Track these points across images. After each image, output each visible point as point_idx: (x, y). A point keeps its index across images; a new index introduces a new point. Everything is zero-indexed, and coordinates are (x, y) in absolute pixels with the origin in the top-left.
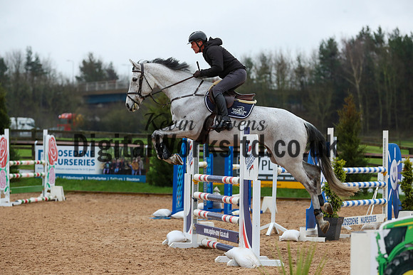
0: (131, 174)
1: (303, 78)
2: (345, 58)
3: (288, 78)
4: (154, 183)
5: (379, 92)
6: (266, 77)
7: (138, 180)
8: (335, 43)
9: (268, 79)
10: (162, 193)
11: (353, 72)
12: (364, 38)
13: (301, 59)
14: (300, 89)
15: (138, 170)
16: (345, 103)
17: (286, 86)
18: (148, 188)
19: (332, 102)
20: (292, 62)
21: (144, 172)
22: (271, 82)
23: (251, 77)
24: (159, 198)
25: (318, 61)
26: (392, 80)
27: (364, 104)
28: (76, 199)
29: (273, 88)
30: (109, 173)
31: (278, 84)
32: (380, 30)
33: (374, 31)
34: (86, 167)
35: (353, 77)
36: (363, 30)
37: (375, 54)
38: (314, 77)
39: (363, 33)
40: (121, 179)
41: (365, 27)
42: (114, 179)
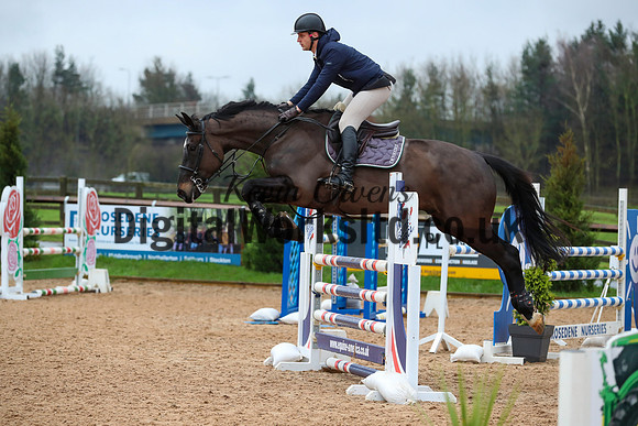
0: (217, 251)
1: (495, 103)
3: (471, 102)
4: (253, 267)
5: (616, 126)
6: (436, 100)
7: (229, 261)
8: (548, 46)
9: (439, 103)
10: (265, 283)
11: (575, 95)
12: (594, 40)
13: (493, 71)
14: (490, 120)
15: (229, 245)
16: (561, 145)
17: (467, 114)
18: (243, 274)
19: (541, 141)
20: (478, 77)
21: (237, 249)
22: (444, 108)
23: (413, 100)
24: (260, 290)
25: (520, 76)
27: (592, 145)
28: (129, 289)
29: (447, 118)
30: (182, 250)
31: (455, 111)
32: (619, 27)
35: (576, 103)
36: (592, 27)
37: (610, 65)
38: (513, 100)
39: (593, 32)
40: (202, 259)
41: (596, 23)
42: (189, 259)
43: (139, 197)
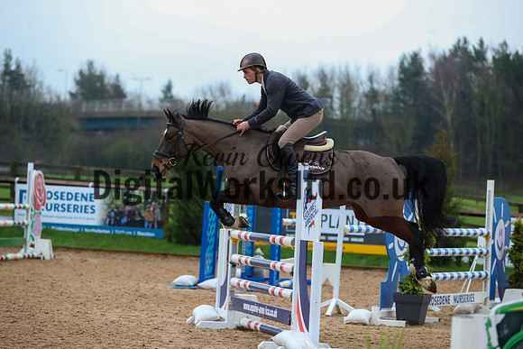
0: (143, 226)
1: (375, 106)
2: (434, 80)
3: (355, 104)
4: (174, 240)
5: (477, 126)
7: (153, 235)
8: (421, 58)
9: (328, 104)
10: (184, 254)
11: (443, 99)
12: (460, 54)
13: (374, 78)
14: (371, 119)
15: (154, 221)
16: (435, 141)
17: (352, 114)
18: (165, 246)
19: (414, 138)
20: (361, 83)
21: (161, 224)
22: (332, 109)
24: (180, 260)
25: (397, 83)
26: (495, 111)
27: (457, 142)
28: (68, 257)
29: (335, 117)
30: (114, 225)
31: (342, 112)
32: (482, 43)
33: (473, 44)
34: (83, 215)
35: (444, 106)
36: (458, 44)
37: (473, 75)
38: (391, 104)
39: (459, 47)
40: (130, 233)
41: (462, 40)
42: (120, 232)
43: (77, 179)
